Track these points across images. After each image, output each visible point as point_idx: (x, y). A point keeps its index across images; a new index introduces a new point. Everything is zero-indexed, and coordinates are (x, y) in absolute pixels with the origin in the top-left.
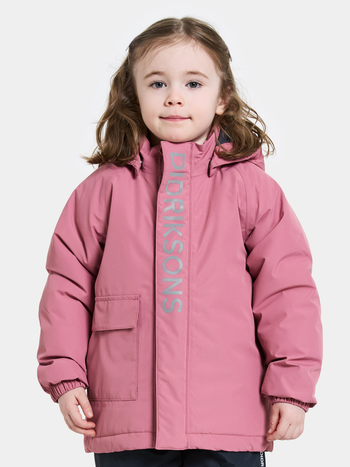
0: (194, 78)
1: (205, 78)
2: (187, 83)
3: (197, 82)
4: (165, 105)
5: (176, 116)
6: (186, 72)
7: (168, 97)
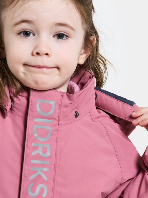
0: (62, 29)
1: (72, 31)
2: (55, 34)
3: (65, 34)
4: (33, 55)
5: (43, 66)
6: (55, 24)
7: (36, 47)
